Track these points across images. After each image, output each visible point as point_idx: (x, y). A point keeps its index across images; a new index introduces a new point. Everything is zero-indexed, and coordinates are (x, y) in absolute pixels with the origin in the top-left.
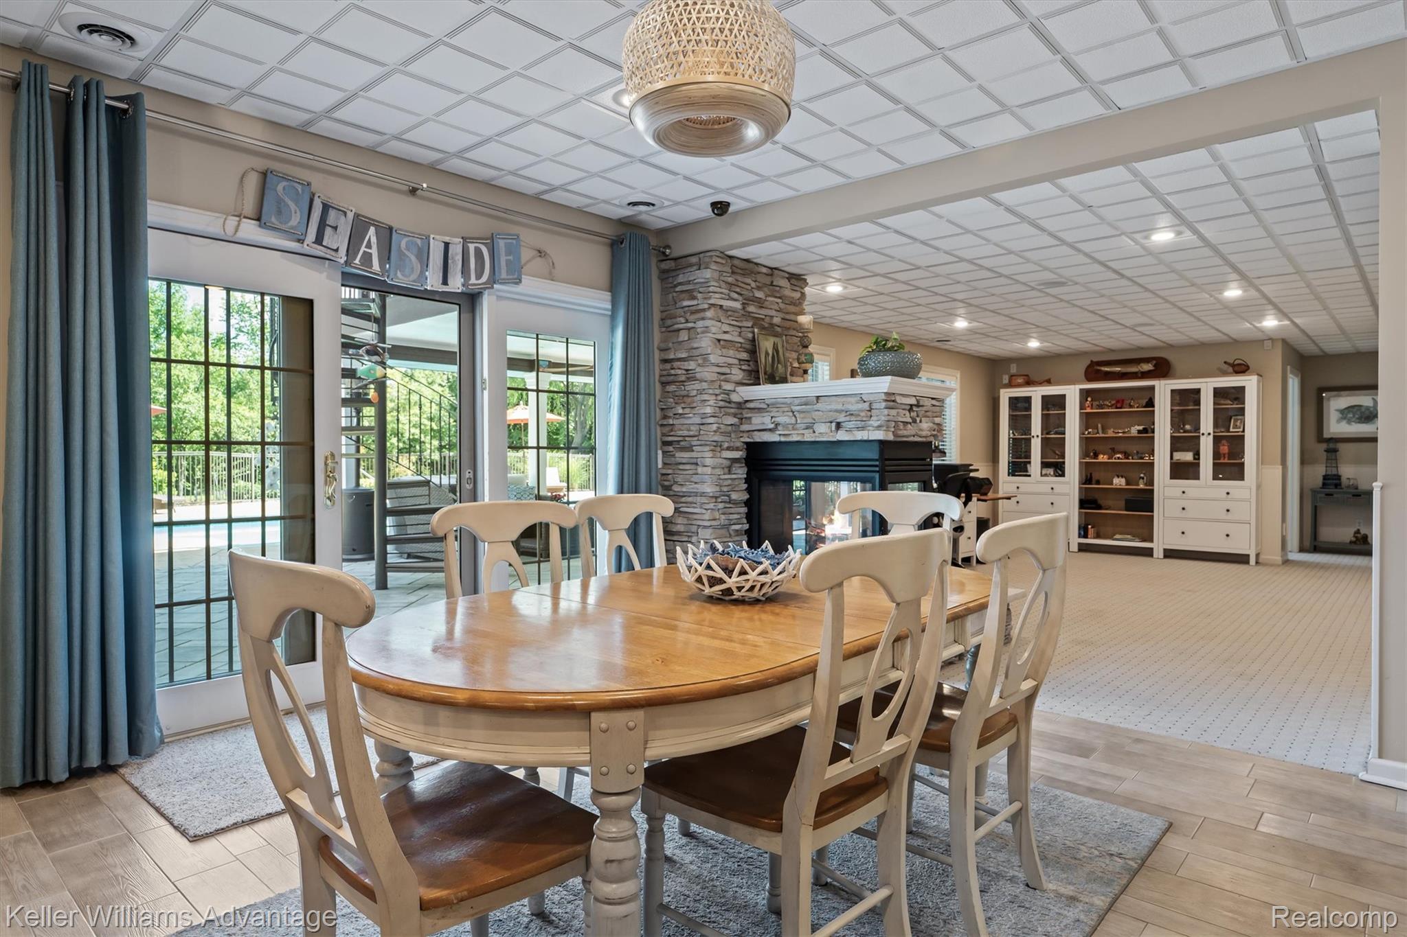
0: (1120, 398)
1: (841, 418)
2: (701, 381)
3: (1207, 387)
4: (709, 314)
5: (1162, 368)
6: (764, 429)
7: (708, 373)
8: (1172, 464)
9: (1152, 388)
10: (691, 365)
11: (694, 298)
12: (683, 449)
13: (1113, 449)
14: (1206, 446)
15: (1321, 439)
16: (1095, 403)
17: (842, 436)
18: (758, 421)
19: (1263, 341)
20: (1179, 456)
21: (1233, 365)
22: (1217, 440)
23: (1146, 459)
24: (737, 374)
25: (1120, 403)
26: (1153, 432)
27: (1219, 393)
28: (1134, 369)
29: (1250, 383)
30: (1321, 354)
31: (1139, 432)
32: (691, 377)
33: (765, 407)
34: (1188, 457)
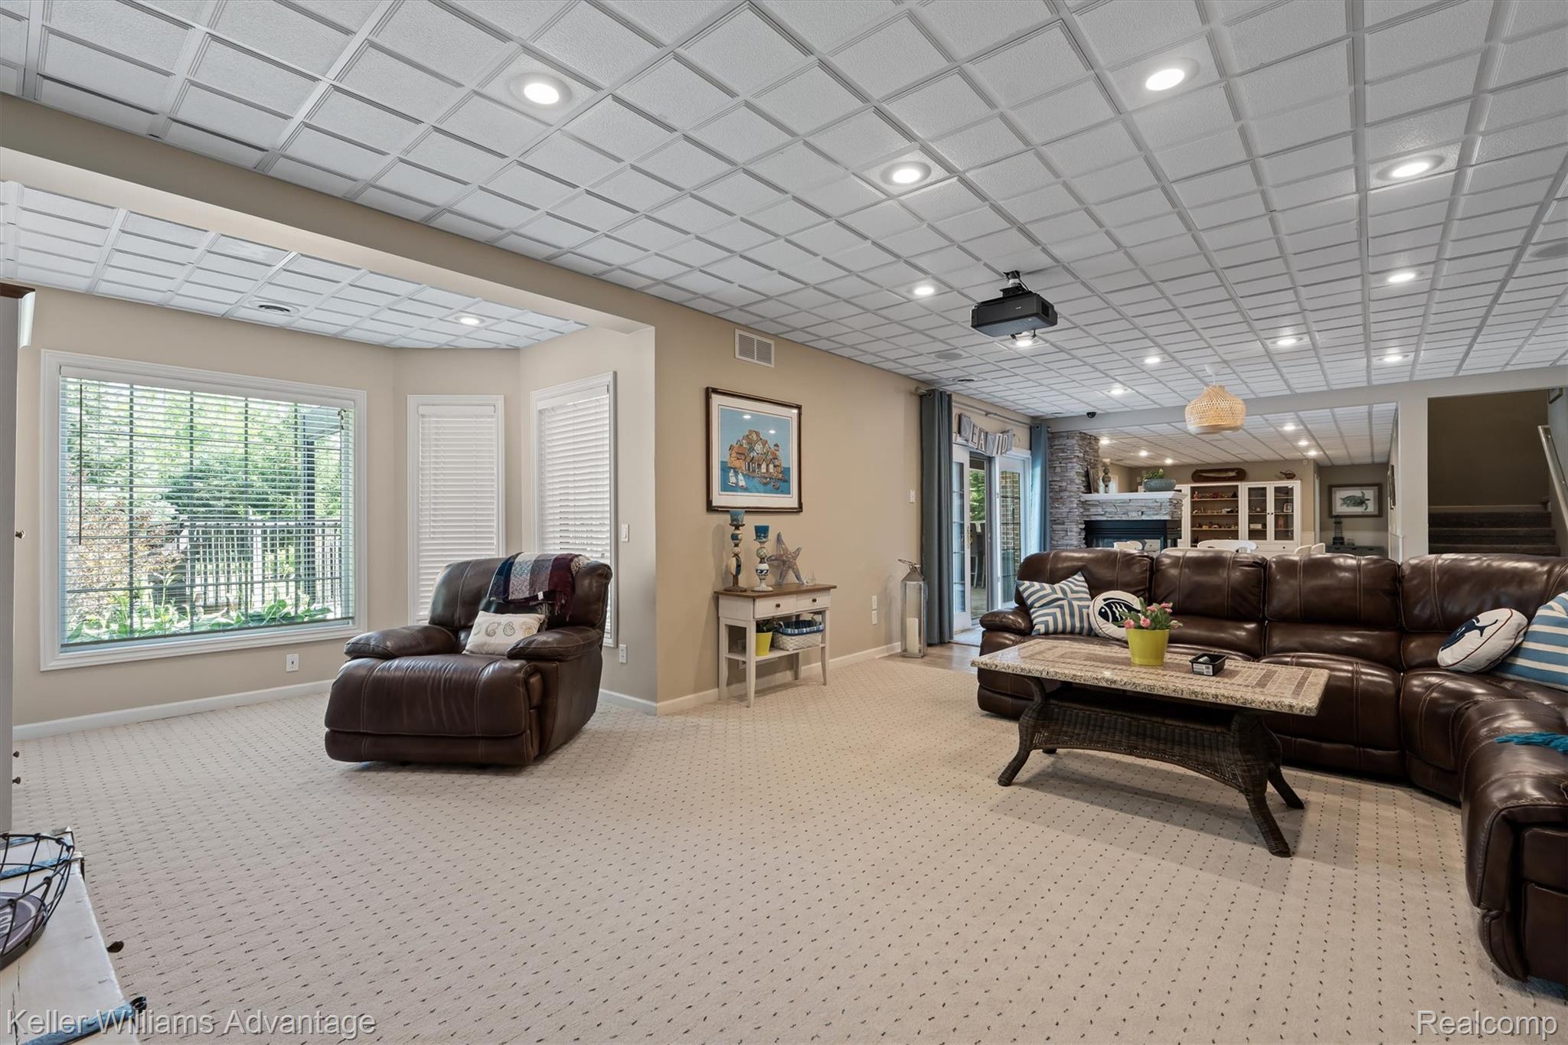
0: (1216, 493)
1: (1144, 509)
2: (1070, 492)
3: (1270, 487)
4: (1075, 460)
5: (1241, 475)
6: (1098, 515)
7: (1074, 488)
8: (1250, 531)
9: (1237, 486)
10: (1064, 484)
11: (1064, 452)
12: (1059, 524)
13: (1211, 523)
14: (1270, 520)
15: (1331, 516)
16: (1200, 495)
17: (1144, 518)
18: (1093, 510)
19: (1302, 461)
20: (1253, 526)
21: (1285, 474)
22: (1277, 517)
23: (1233, 528)
24: (1083, 489)
25: (1216, 495)
26: (1237, 512)
27: (1277, 490)
28: (1224, 475)
29: (1295, 485)
30: (1330, 464)
31: (1228, 512)
32: (1062, 490)
33: (1099, 504)
34: (1259, 527)
